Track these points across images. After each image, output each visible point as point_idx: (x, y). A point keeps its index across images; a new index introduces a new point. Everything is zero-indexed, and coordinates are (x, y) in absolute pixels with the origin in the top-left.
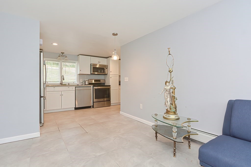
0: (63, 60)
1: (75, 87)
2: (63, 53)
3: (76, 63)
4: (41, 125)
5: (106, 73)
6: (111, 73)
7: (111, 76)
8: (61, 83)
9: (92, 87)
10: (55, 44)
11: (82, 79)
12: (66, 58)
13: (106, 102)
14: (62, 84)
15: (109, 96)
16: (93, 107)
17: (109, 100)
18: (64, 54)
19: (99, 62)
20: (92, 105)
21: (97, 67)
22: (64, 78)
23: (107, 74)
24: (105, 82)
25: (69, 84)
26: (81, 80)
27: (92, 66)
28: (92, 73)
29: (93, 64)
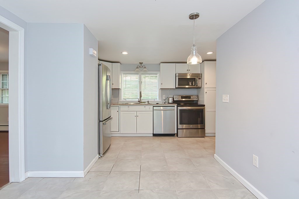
0: (142, 72)
1: (153, 106)
2: (141, 63)
3: (158, 74)
4: (100, 157)
5: (199, 85)
6: (205, 86)
7: (205, 90)
8: (139, 100)
9: (176, 106)
10: (125, 53)
11: (165, 96)
12: (145, 69)
13: (200, 130)
14: (140, 102)
15: (203, 122)
16: (177, 136)
17: (203, 128)
18: (142, 65)
19: (188, 70)
20: (176, 132)
21: (188, 77)
22: (142, 94)
23: (200, 87)
24: (197, 100)
25: (148, 102)
26: (163, 96)
27: (177, 77)
28: (177, 87)
29: (179, 74)
